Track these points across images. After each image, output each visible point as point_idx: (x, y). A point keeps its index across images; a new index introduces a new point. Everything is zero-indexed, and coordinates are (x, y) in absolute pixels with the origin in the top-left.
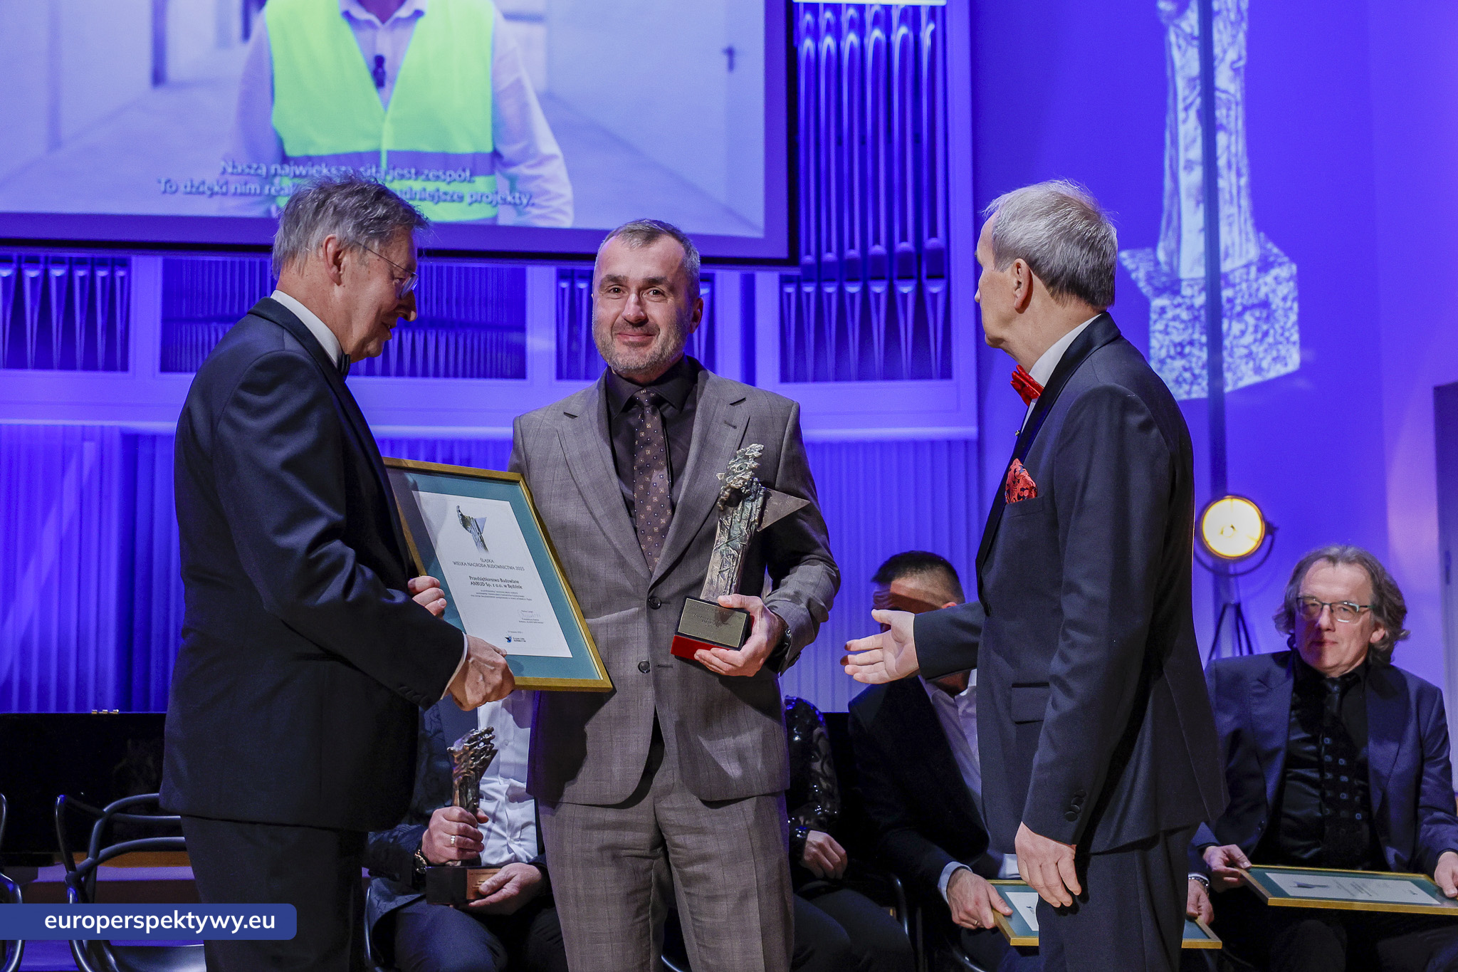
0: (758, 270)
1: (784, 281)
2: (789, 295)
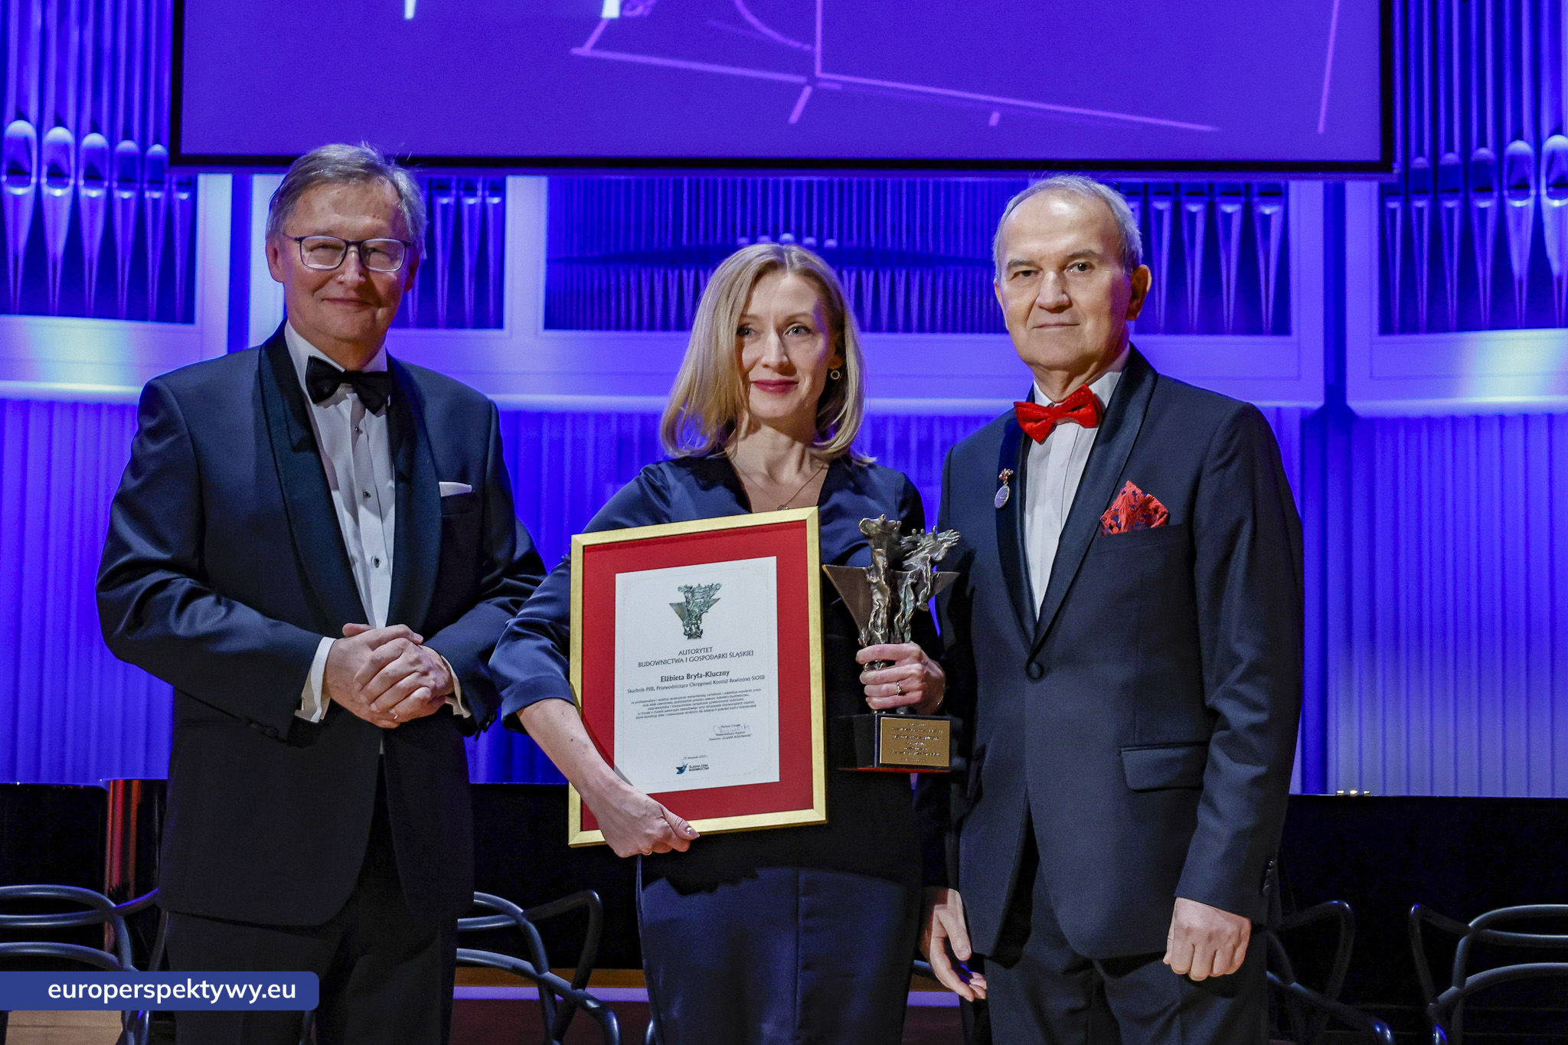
0: (1351, 179)
1: (1385, 194)
2: (1394, 211)
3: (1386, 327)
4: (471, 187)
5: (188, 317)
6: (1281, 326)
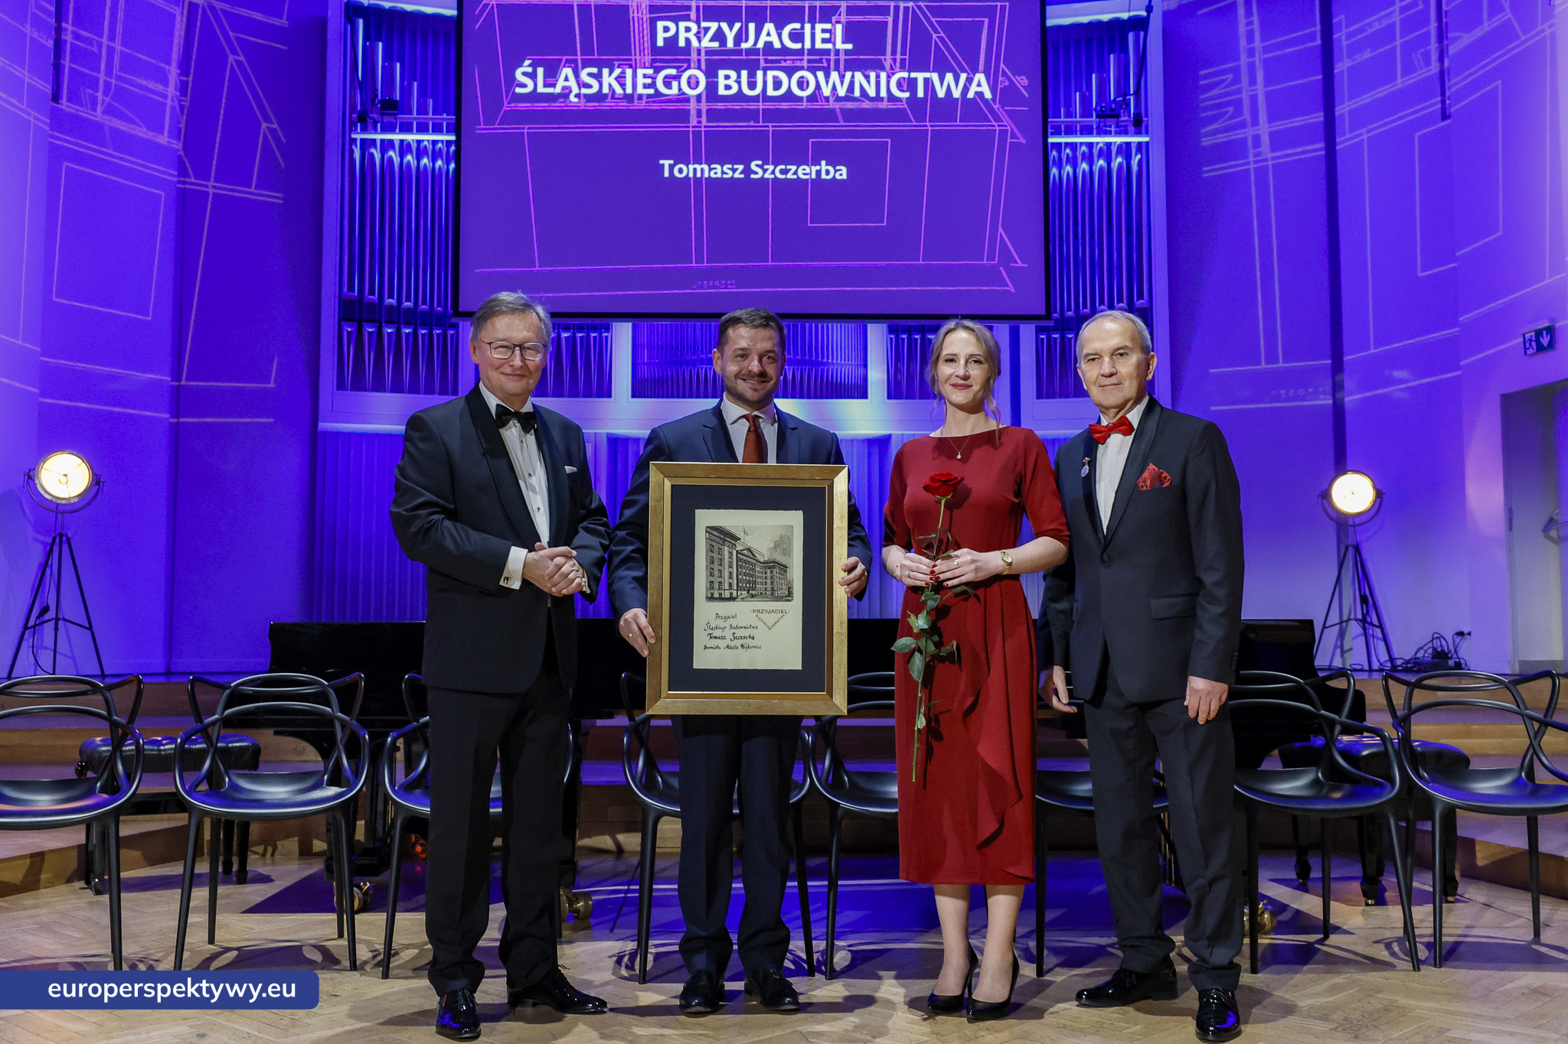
0: (1022, 323)
1: (1039, 330)
2: (1042, 340)
4: (594, 328)
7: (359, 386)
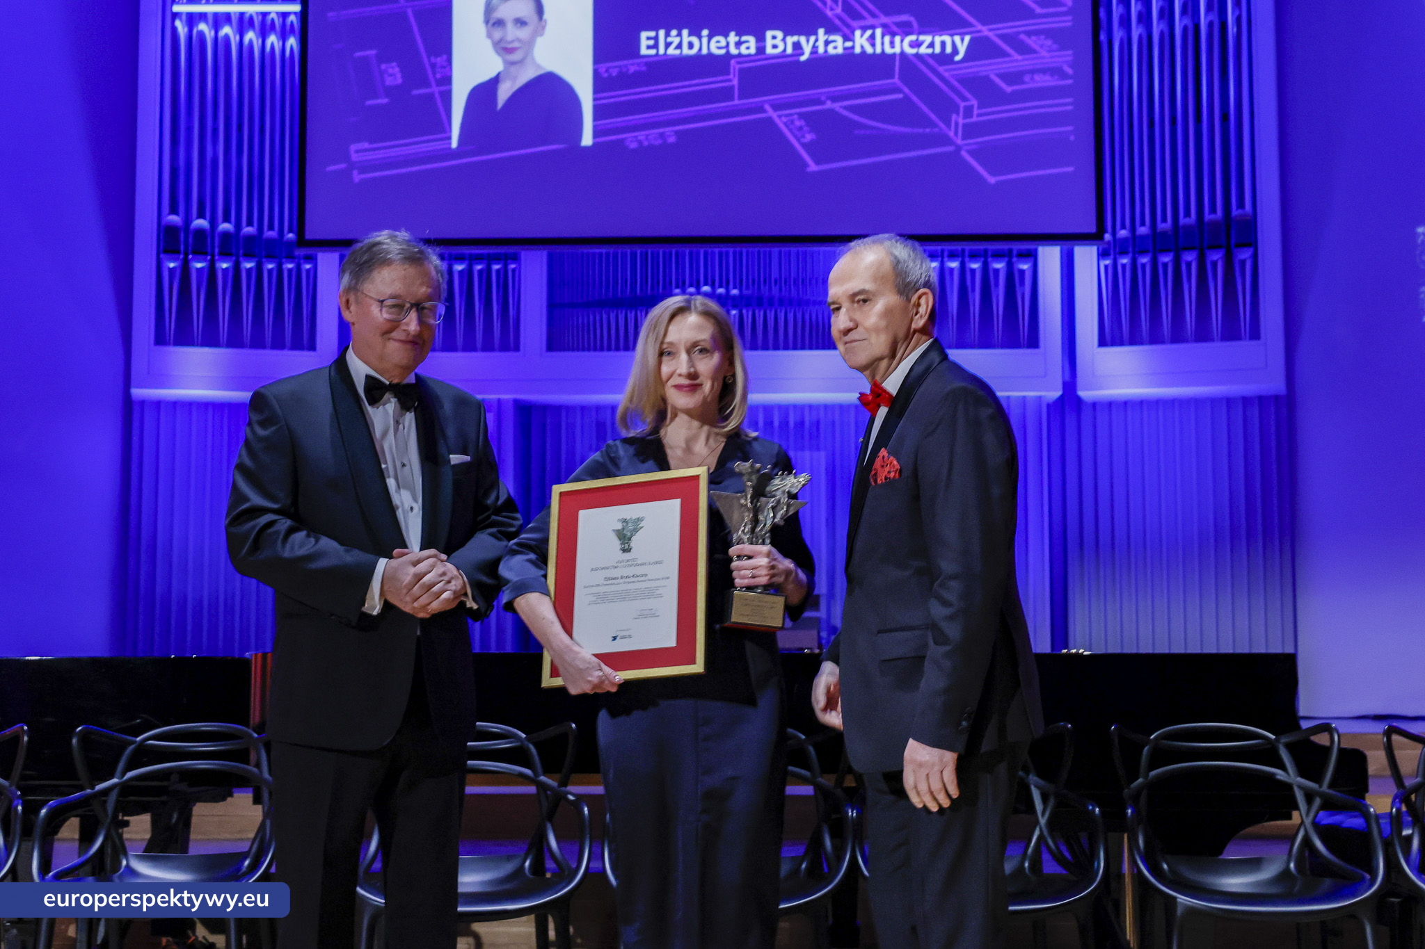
0: (1077, 245)
1: (1102, 255)
2: (1106, 267)
3: (1102, 342)
4: (497, 260)
5: (312, 347)
6: (1033, 342)
7: (185, 339)
